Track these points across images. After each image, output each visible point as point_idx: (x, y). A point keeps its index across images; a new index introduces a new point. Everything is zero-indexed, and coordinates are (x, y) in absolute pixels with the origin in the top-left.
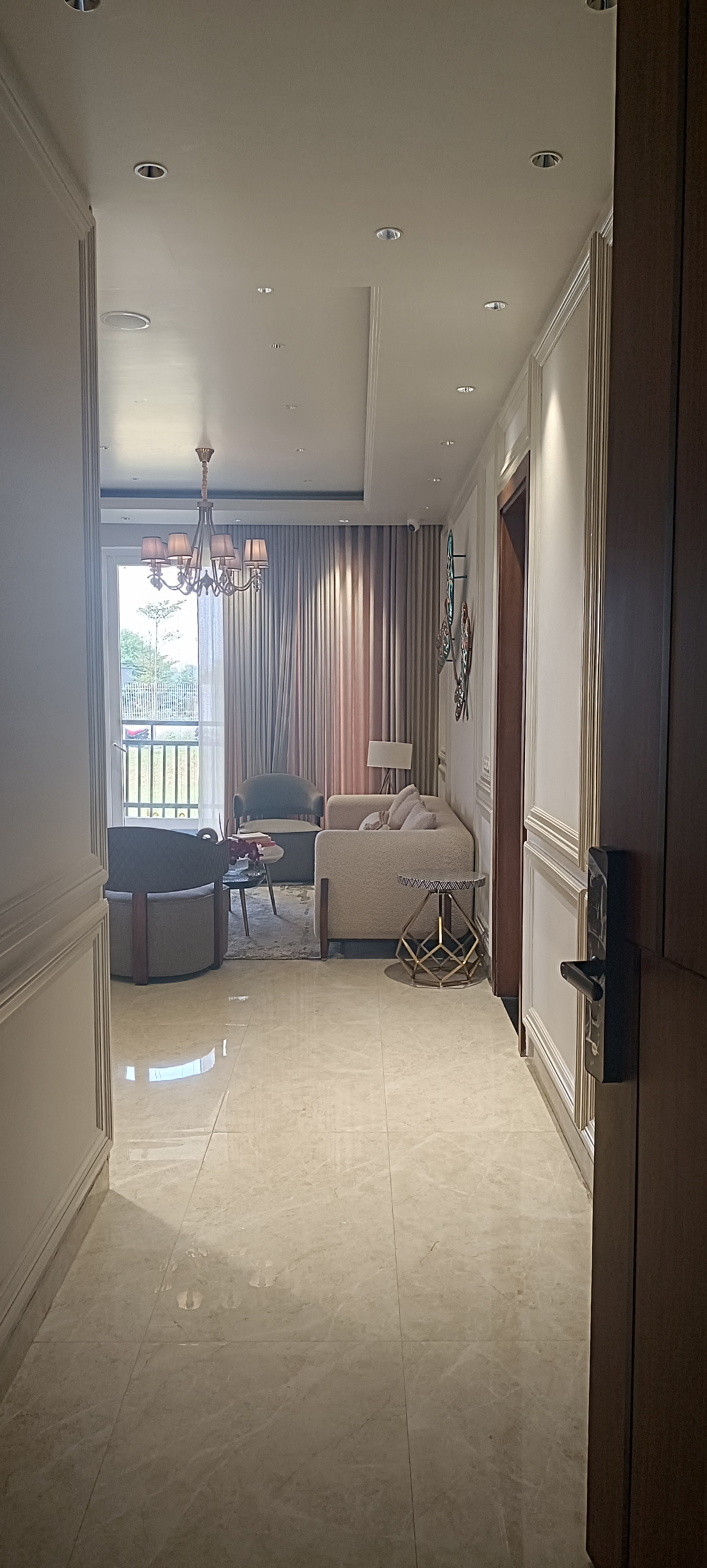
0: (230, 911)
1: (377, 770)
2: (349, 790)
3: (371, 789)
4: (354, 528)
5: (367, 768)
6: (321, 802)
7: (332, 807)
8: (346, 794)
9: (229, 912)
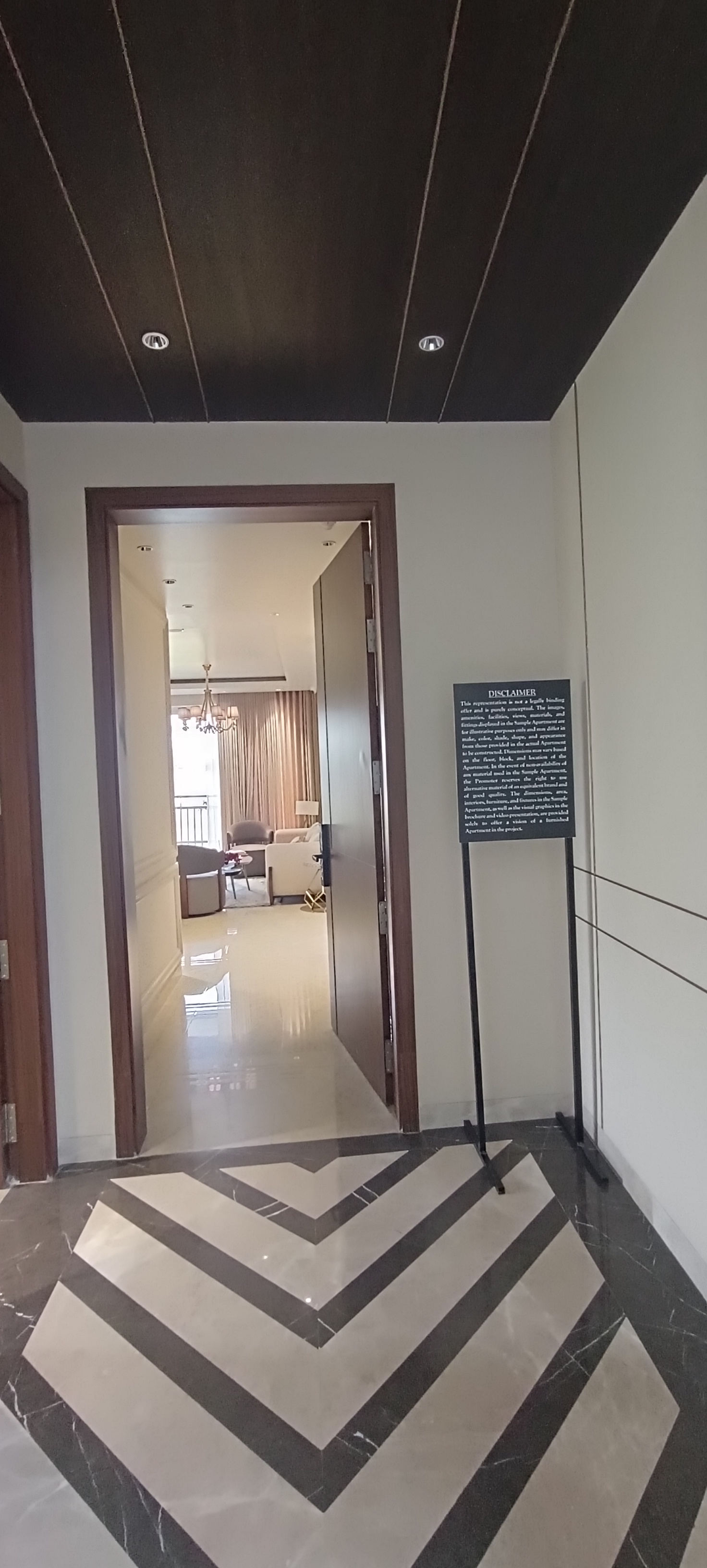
0: (226, 889)
1: (301, 816)
2: (287, 827)
3: (299, 826)
4: (284, 693)
5: (296, 816)
6: (272, 834)
7: (278, 835)
8: (286, 828)
9: (226, 891)
